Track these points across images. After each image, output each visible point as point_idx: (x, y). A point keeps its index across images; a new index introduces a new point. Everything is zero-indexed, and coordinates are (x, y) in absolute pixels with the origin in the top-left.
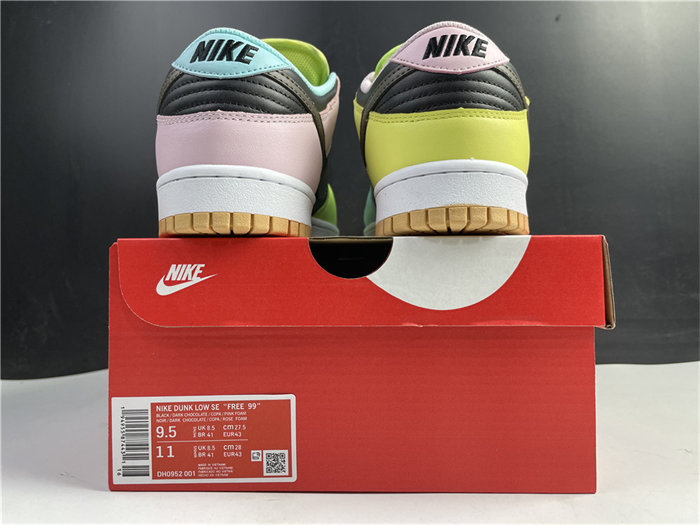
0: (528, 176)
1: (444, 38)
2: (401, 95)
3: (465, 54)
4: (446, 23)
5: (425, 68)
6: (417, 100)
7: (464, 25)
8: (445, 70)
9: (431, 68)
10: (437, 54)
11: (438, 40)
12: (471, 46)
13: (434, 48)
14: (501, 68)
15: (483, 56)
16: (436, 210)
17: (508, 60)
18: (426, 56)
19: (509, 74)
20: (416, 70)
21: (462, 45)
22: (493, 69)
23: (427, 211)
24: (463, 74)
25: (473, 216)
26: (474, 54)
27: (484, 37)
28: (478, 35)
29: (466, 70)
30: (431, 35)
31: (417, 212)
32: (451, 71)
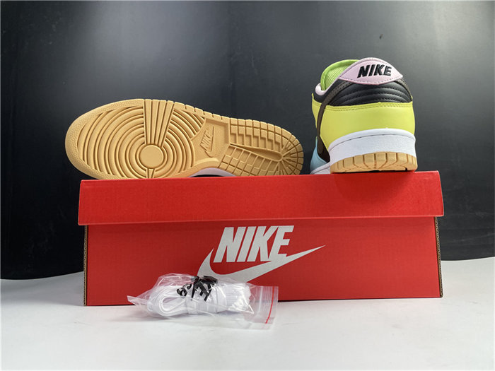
0: (415, 135)
1: (368, 66)
2: (346, 97)
3: (380, 74)
4: (369, 58)
5: (359, 82)
6: (355, 99)
7: (378, 59)
8: (370, 83)
9: (362, 82)
10: (365, 75)
11: (365, 68)
12: (383, 70)
13: (363, 72)
14: (399, 81)
15: (390, 75)
16: (369, 155)
17: (402, 76)
18: (359, 76)
19: (403, 84)
20: (353, 83)
21: (378, 70)
22: (395, 81)
23: (364, 156)
24: (380, 85)
25: (389, 158)
26: (384, 74)
27: (389, 65)
28: (386, 64)
29: (381, 83)
30: (361, 65)
31: (358, 156)
32: (373, 83)
